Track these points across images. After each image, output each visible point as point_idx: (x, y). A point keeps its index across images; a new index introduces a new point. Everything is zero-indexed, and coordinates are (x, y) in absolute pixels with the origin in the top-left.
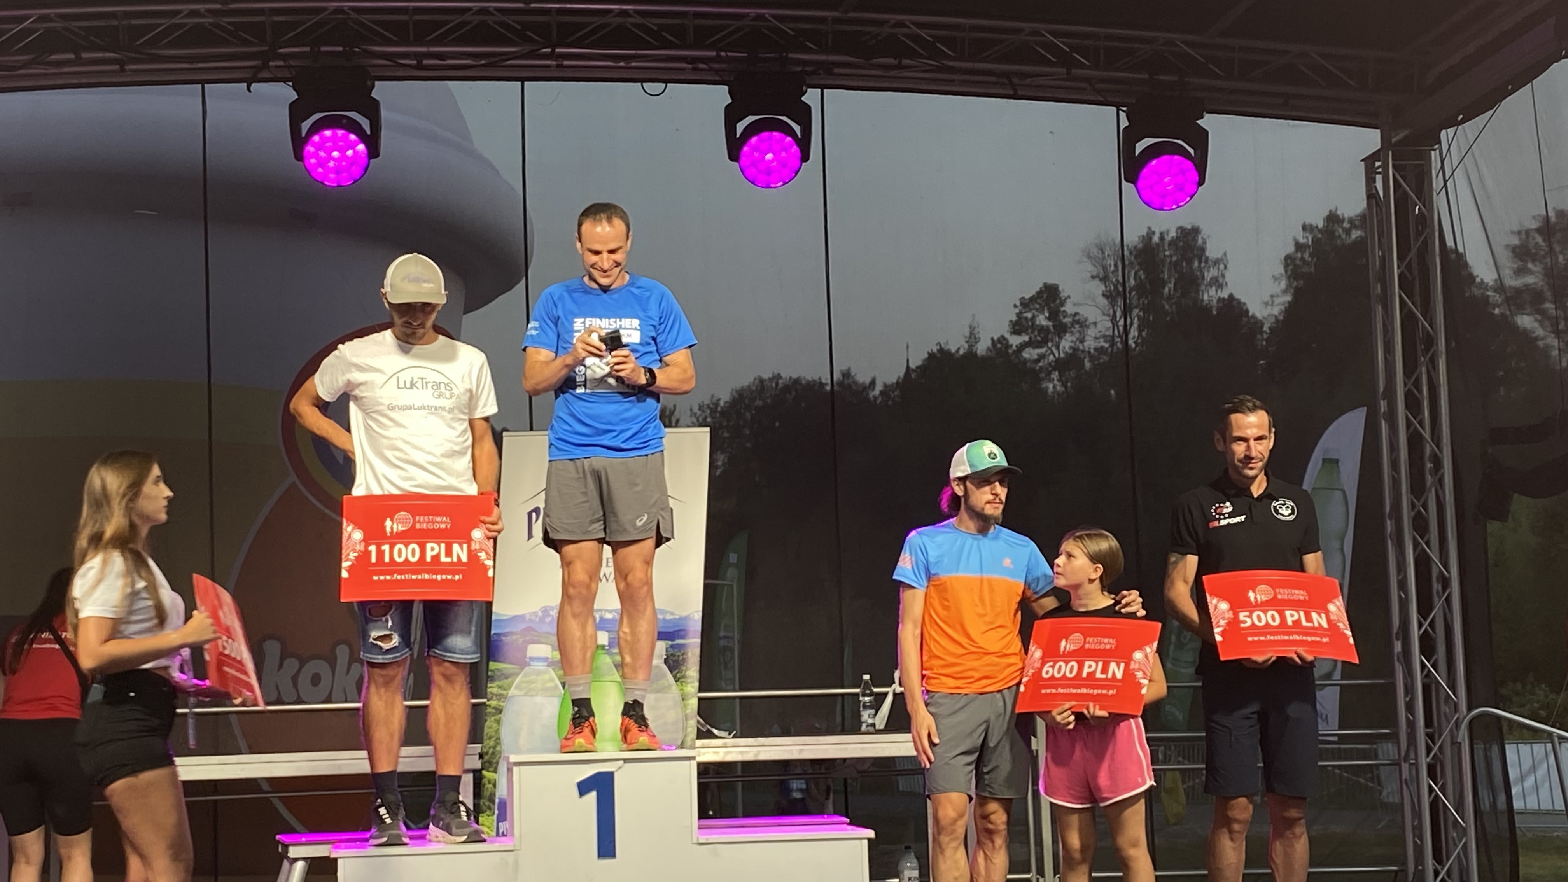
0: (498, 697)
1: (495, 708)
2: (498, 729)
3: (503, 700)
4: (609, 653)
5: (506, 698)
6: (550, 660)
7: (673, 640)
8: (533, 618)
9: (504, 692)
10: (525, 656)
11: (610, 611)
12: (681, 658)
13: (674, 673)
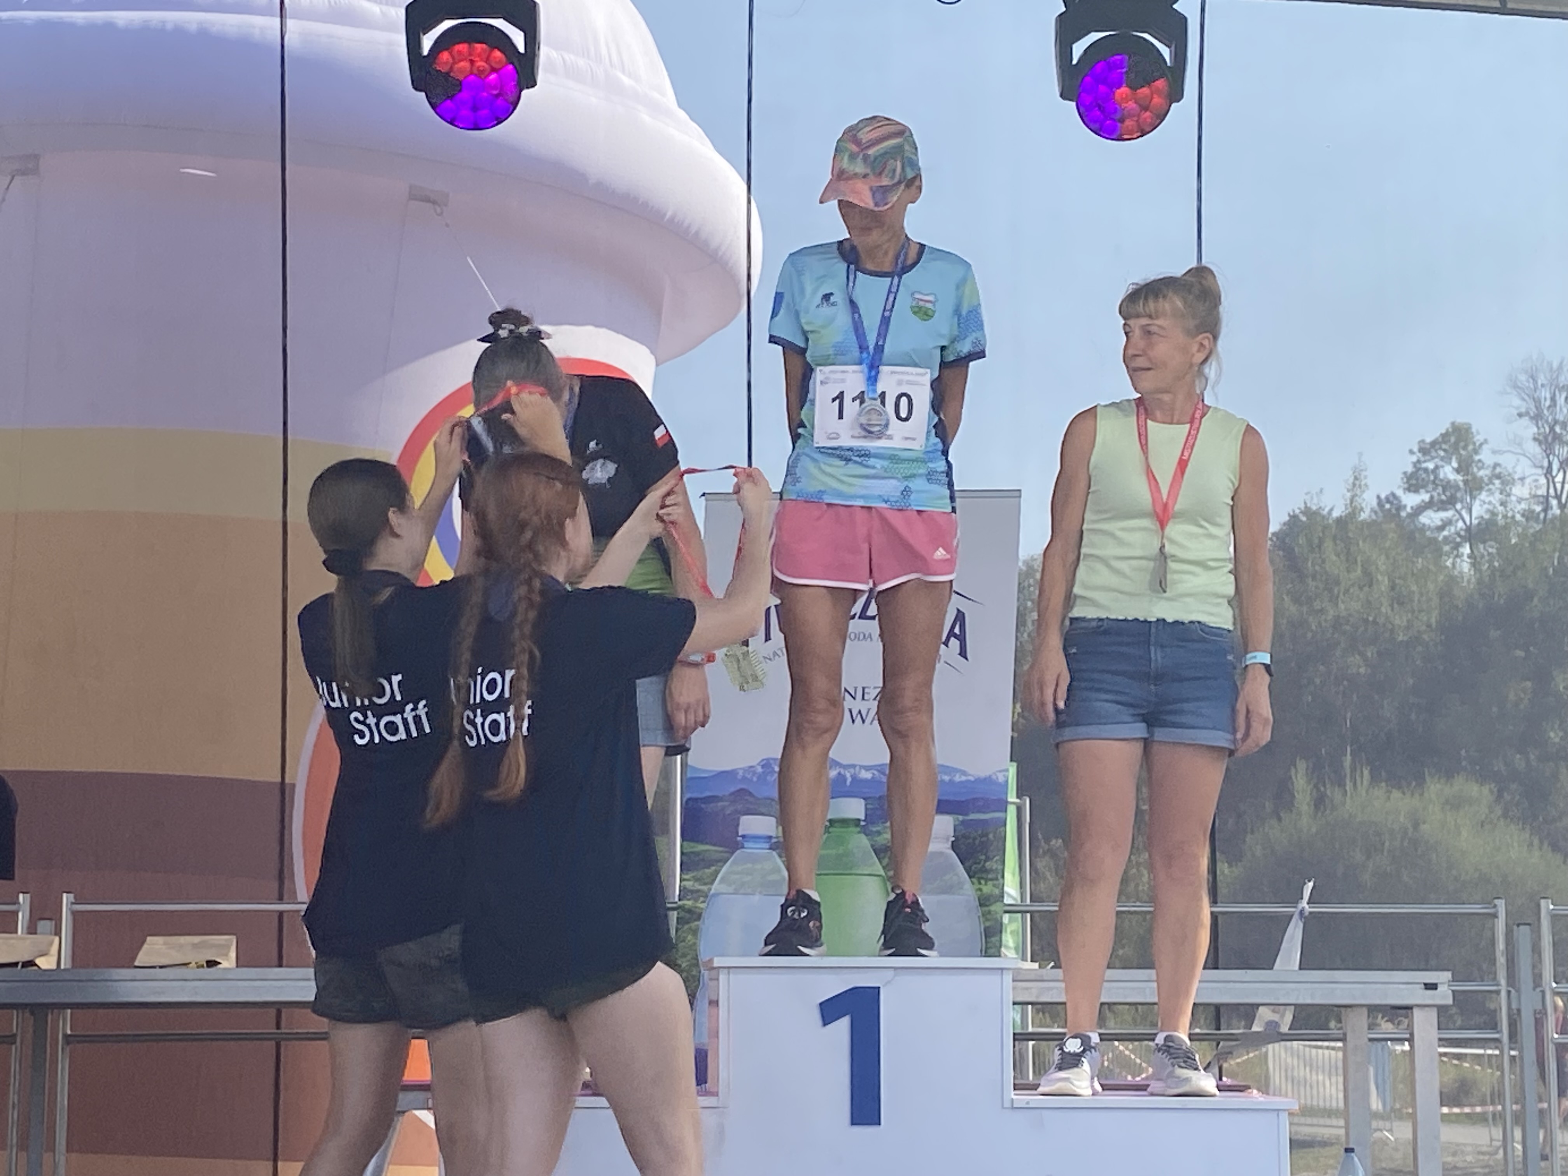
0: (695, 895)
1: (689, 911)
2: (695, 944)
3: (702, 899)
4: (865, 831)
5: (706, 896)
6: (774, 840)
7: (967, 814)
8: (749, 776)
9: (705, 888)
10: (737, 832)
11: (867, 768)
12: (977, 842)
13: (967, 864)
